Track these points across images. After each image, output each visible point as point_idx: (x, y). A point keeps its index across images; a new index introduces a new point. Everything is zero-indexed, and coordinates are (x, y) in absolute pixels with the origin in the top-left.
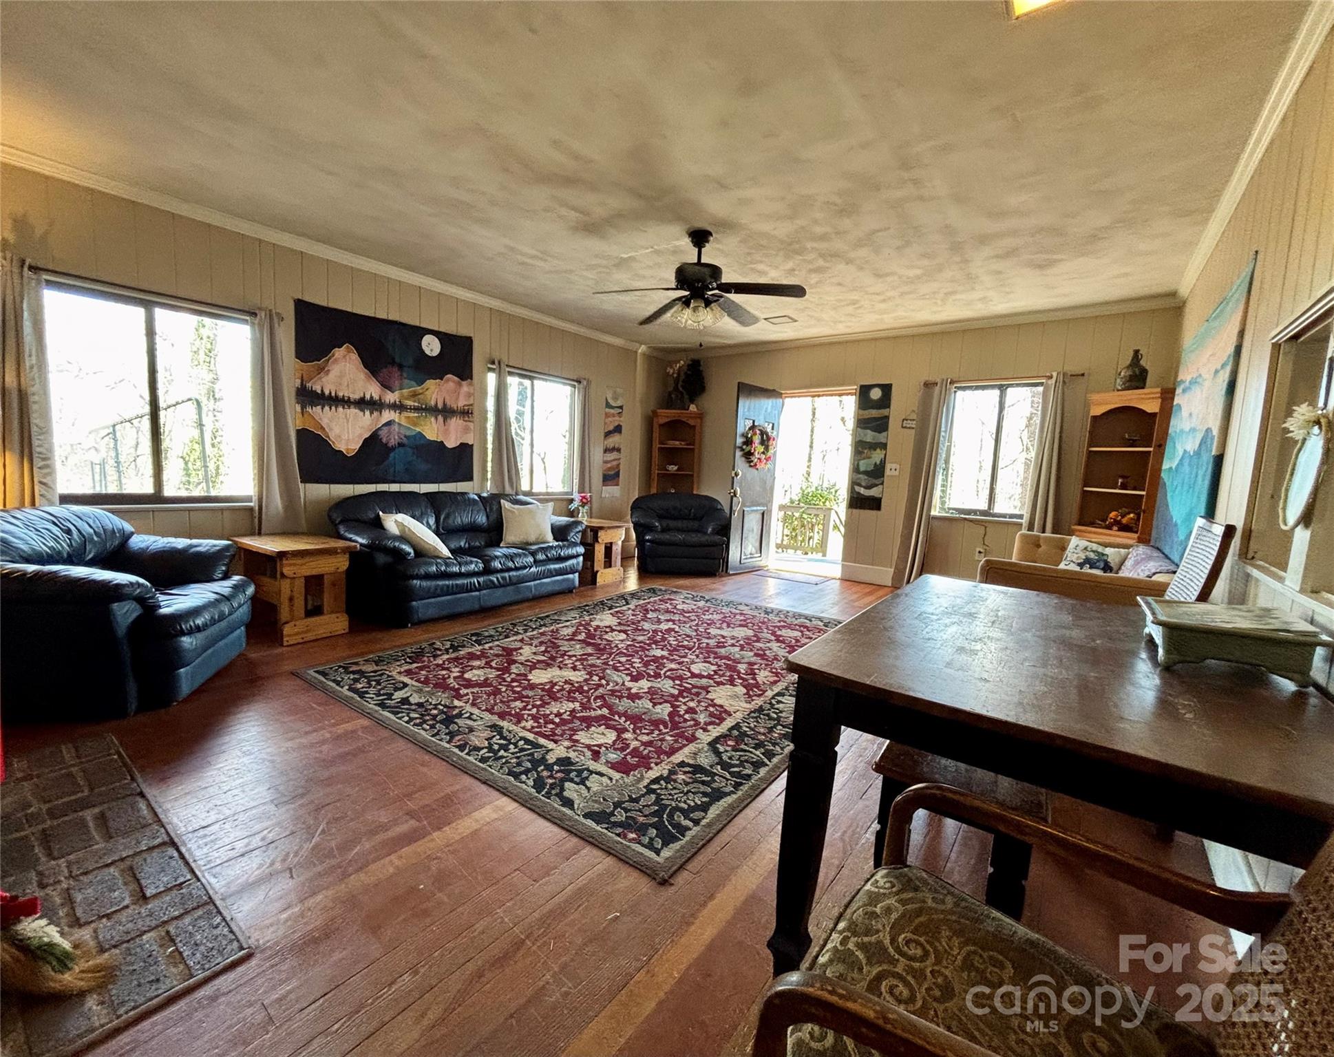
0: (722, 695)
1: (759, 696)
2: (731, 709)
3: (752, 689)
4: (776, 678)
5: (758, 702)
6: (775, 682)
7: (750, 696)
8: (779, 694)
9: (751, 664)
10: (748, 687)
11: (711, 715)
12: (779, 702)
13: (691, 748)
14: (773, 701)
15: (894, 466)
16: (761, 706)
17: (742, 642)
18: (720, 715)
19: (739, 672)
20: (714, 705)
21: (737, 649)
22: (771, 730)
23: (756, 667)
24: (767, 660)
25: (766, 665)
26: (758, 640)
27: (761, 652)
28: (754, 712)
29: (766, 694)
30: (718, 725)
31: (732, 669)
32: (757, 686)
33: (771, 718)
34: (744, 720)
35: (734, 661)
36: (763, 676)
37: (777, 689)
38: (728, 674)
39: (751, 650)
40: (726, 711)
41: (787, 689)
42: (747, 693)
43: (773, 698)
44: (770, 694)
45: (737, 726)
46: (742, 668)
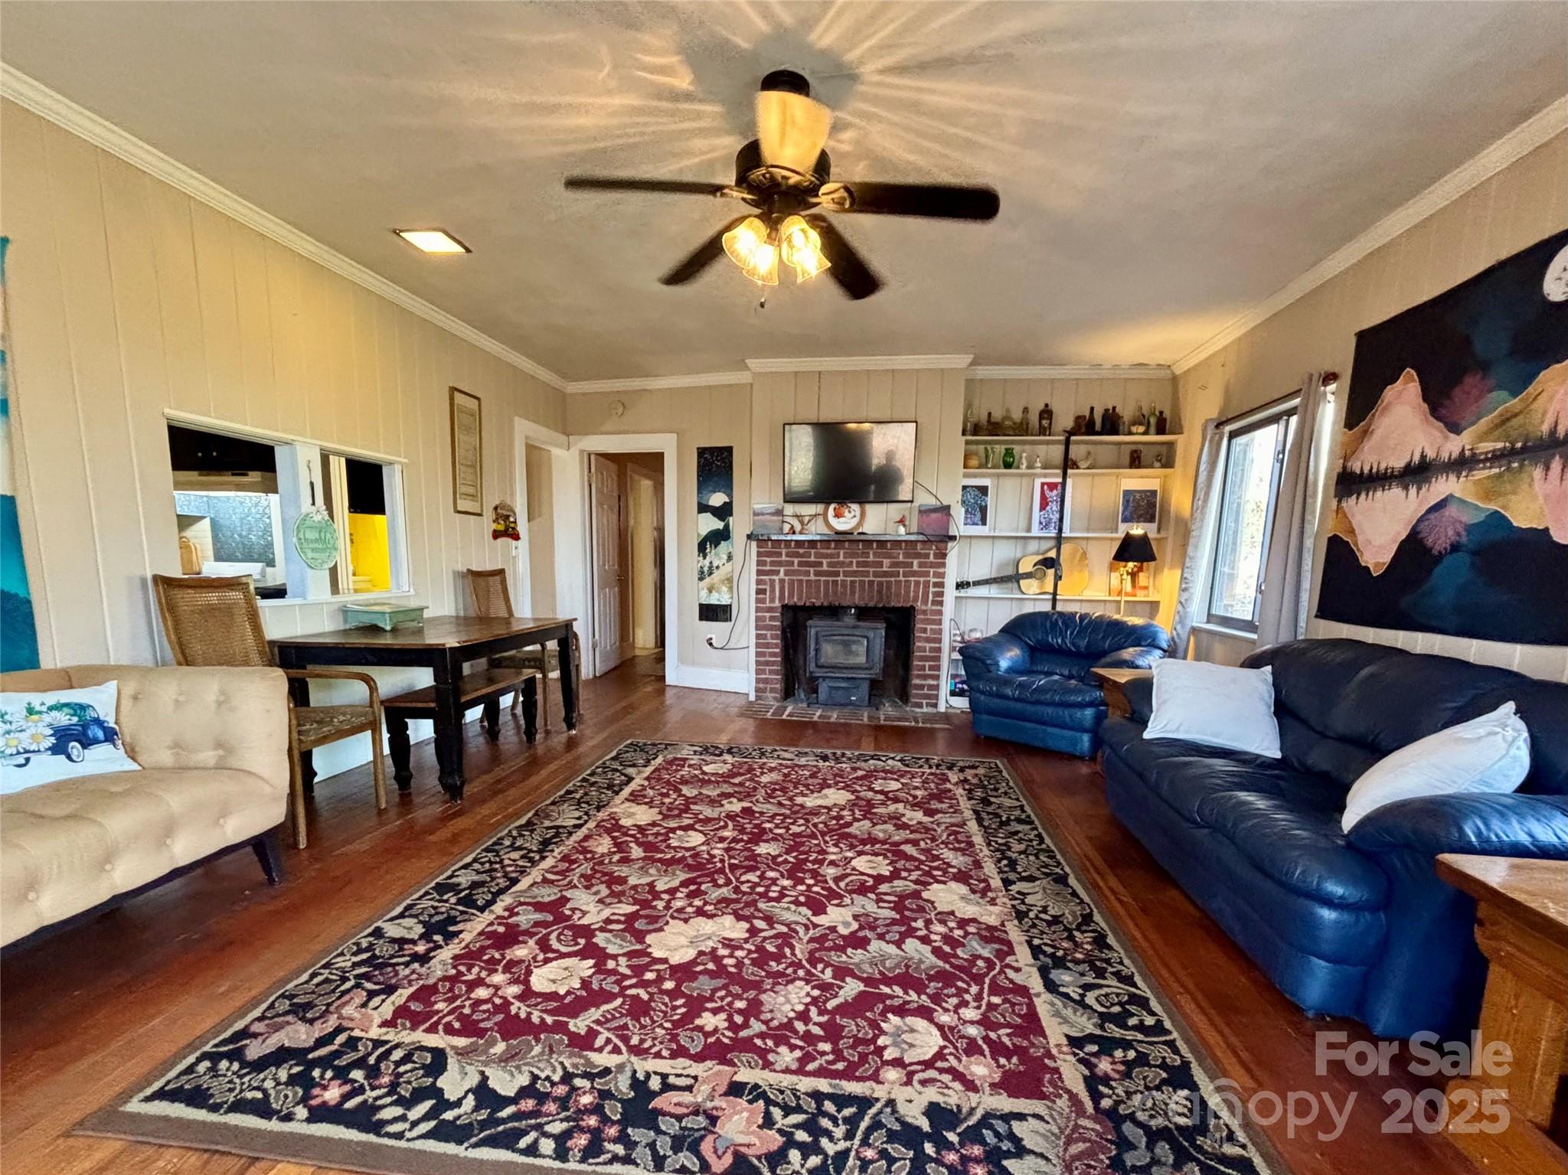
0: (643, 815)
1: (603, 821)
2: (628, 804)
3: (613, 827)
4: (585, 844)
5: (602, 815)
6: (587, 838)
7: (613, 818)
8: (579, 826)
9: (625, 860)
10: (617, 827)
11: (644, 796)
12: (579, 818)
13: (645, 775)
14: (586, 818)
16: (598, 811)
17: (660, 905)
18: (635, 798)
19: (639, 844)
20: (646, 803)
21: (660, 886)
22: (586, 794)
23: (616, 858)
24: (605, 874)
25: (602, 863)
26: (631, 918)
27: (617, 888)
28: (604, 806)
29: (594, 824)
30: (633, 791)
31: (648, 847)
32: (608, 831)
33: (587, 803)
34: (612, 798)
35: (654, 861)
36: (603, 845)
37: (584, 831)
38: (650, 838)
39: (634, 887)
40: (632, 801)
41: (570, 834)
42: (617, 821)
43: (586, 822)
44: (591, 824)
45: (617, 793)
46: (637, 852)
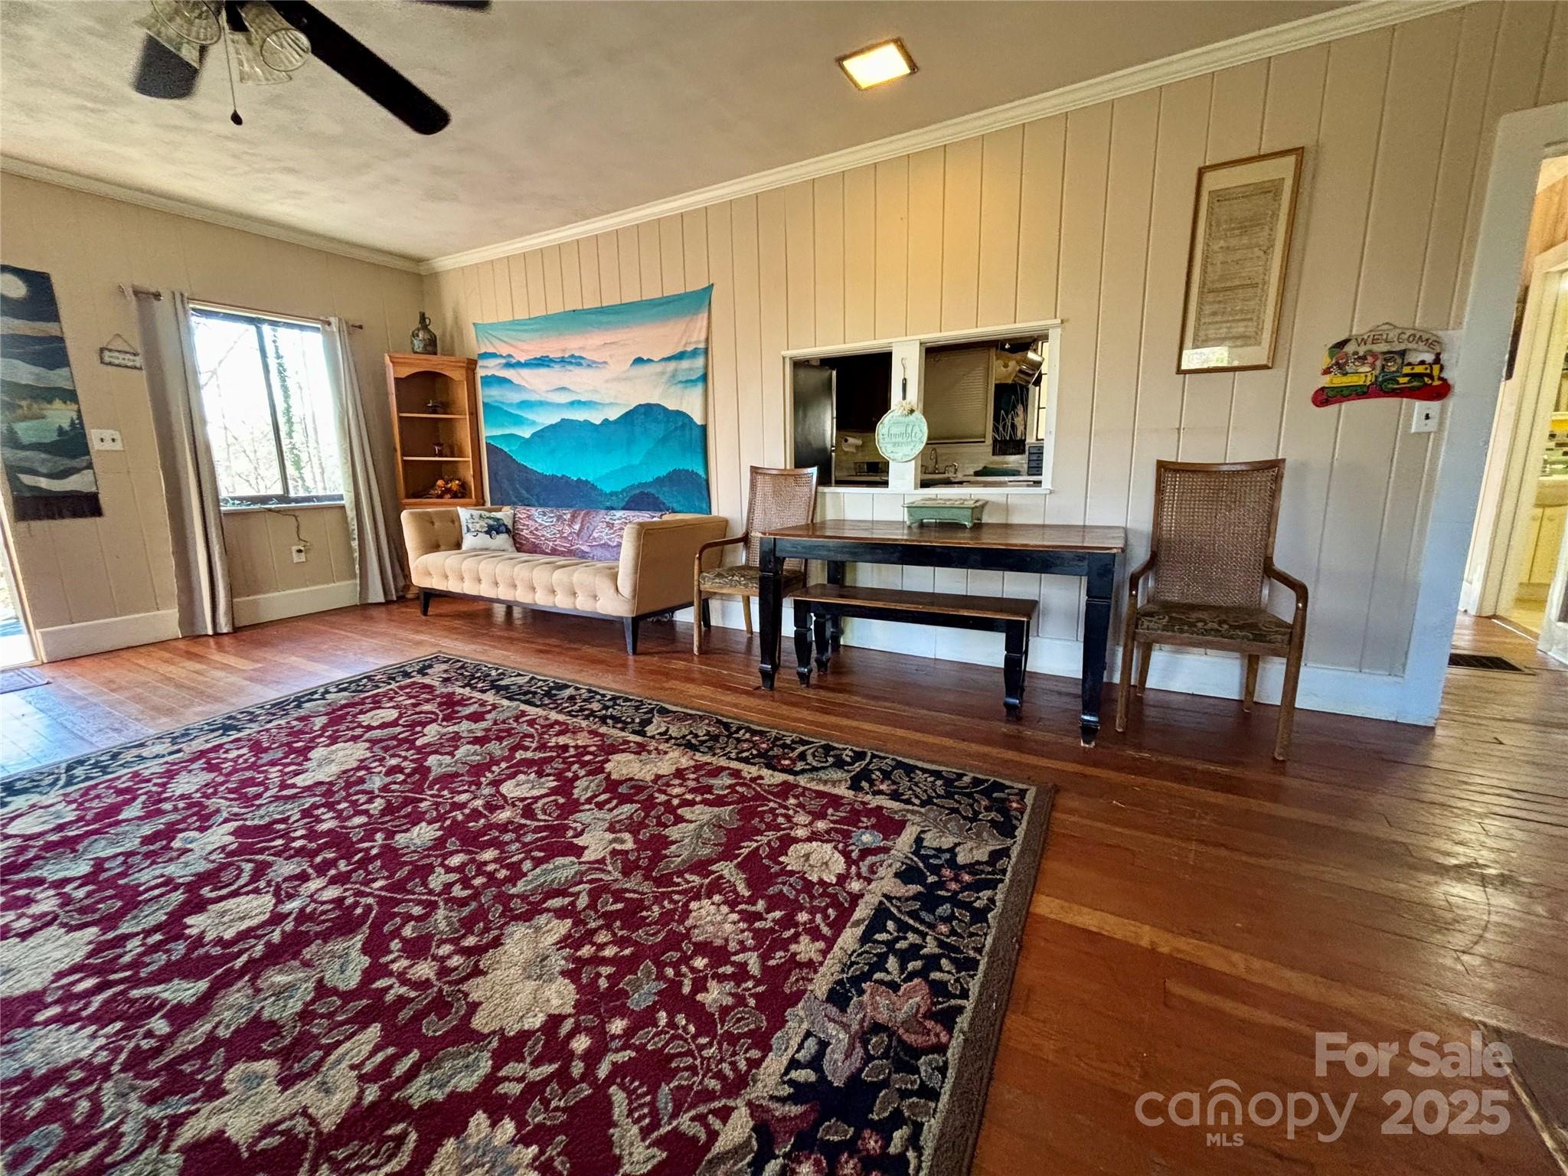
15: (108, 434)
